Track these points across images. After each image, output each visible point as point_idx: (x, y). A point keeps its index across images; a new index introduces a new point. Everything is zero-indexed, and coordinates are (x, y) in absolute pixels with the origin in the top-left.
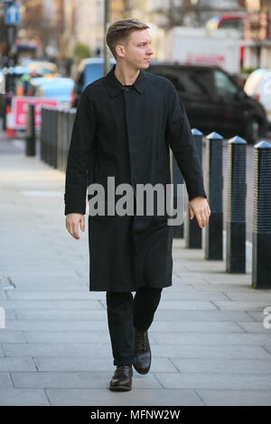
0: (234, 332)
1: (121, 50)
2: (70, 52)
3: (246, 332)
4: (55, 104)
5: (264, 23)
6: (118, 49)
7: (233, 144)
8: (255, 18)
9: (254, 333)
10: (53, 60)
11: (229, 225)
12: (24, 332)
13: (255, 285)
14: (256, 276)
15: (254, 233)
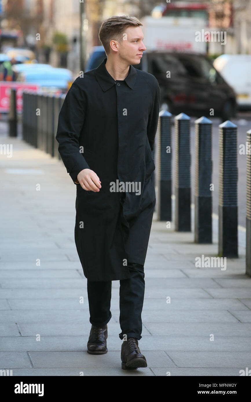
0: (202, 298)
1: (115, 45)
2: (49, 41)
3: (213, 298)
4: (35, 88)
5: (227, 12)
6: (112, 44)
7: (200, 125)
8: (219, 8)
9: (220, 298)
10: (33, 48)
11: (197, 199)
12: (7, 299)
13: (221, 254)
14: (222, 246)
15: (219, 206)
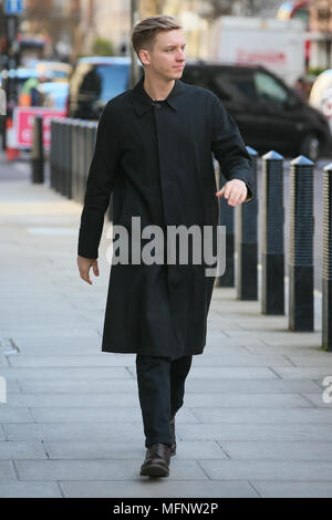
0: (299, 407)
1: (146, 56)
3: (316, 407)
7: (297, 166)
8: (324, 4)
9: (325, 408)
11: (293, 270)
12: (29, 408)
13: (326, 347)
14: (327, 335)
15: (324, 280)
